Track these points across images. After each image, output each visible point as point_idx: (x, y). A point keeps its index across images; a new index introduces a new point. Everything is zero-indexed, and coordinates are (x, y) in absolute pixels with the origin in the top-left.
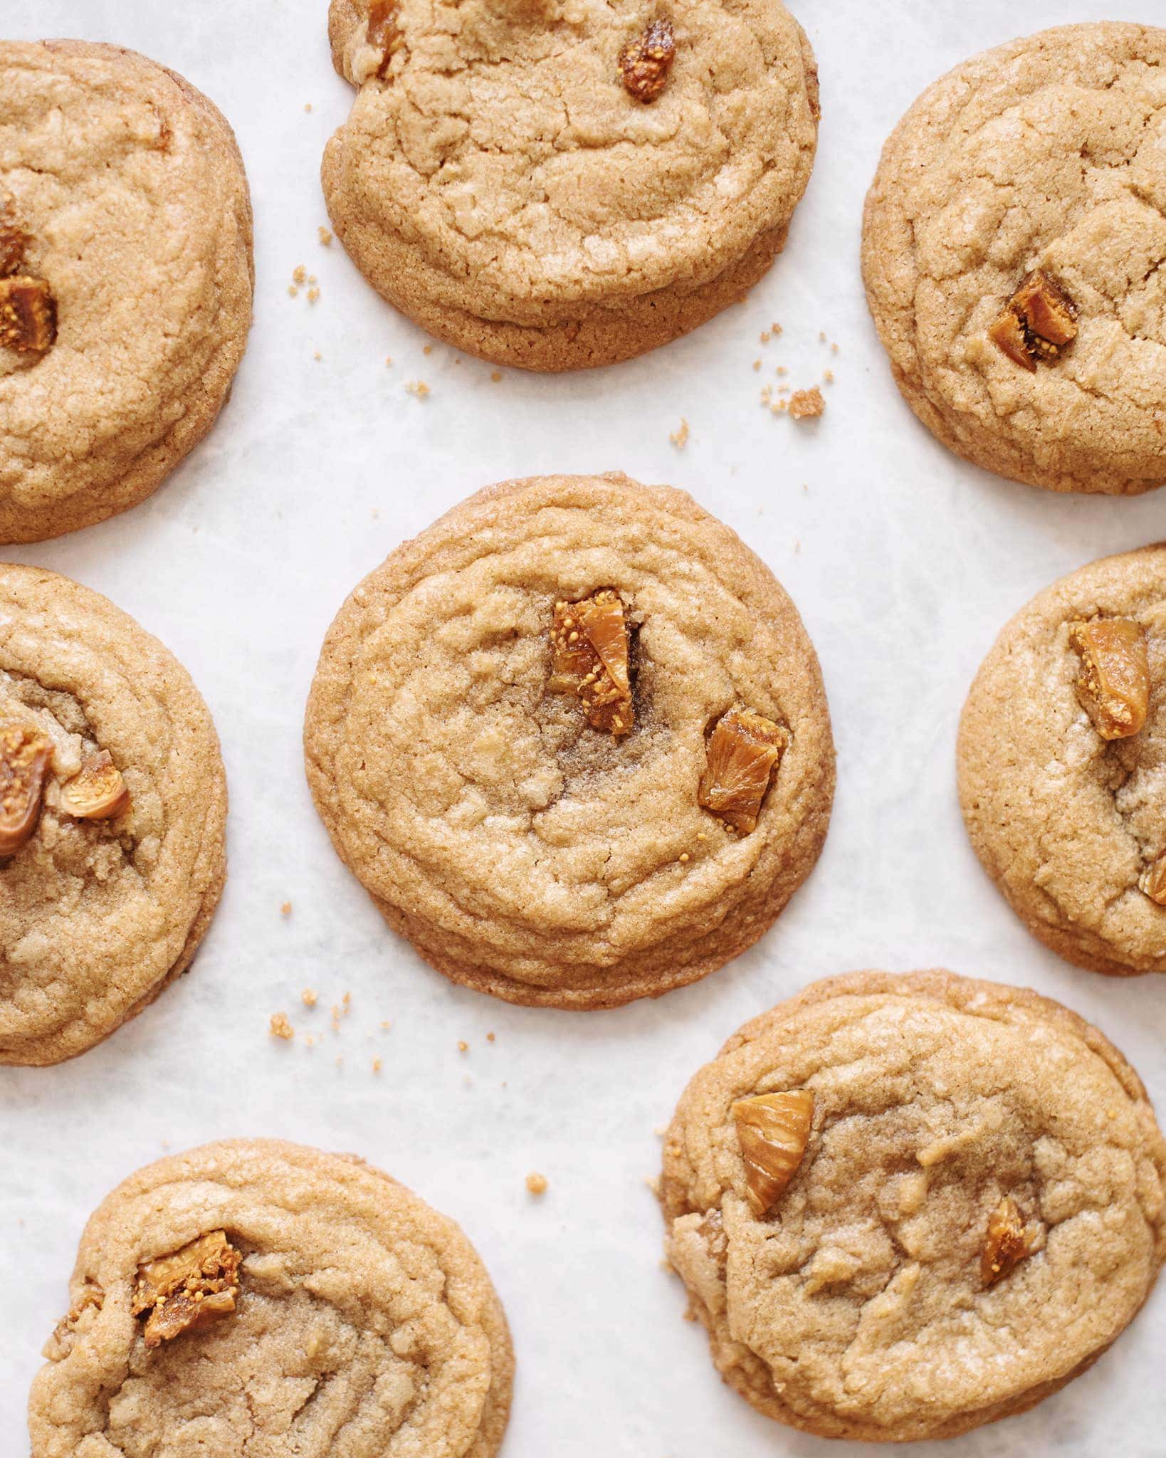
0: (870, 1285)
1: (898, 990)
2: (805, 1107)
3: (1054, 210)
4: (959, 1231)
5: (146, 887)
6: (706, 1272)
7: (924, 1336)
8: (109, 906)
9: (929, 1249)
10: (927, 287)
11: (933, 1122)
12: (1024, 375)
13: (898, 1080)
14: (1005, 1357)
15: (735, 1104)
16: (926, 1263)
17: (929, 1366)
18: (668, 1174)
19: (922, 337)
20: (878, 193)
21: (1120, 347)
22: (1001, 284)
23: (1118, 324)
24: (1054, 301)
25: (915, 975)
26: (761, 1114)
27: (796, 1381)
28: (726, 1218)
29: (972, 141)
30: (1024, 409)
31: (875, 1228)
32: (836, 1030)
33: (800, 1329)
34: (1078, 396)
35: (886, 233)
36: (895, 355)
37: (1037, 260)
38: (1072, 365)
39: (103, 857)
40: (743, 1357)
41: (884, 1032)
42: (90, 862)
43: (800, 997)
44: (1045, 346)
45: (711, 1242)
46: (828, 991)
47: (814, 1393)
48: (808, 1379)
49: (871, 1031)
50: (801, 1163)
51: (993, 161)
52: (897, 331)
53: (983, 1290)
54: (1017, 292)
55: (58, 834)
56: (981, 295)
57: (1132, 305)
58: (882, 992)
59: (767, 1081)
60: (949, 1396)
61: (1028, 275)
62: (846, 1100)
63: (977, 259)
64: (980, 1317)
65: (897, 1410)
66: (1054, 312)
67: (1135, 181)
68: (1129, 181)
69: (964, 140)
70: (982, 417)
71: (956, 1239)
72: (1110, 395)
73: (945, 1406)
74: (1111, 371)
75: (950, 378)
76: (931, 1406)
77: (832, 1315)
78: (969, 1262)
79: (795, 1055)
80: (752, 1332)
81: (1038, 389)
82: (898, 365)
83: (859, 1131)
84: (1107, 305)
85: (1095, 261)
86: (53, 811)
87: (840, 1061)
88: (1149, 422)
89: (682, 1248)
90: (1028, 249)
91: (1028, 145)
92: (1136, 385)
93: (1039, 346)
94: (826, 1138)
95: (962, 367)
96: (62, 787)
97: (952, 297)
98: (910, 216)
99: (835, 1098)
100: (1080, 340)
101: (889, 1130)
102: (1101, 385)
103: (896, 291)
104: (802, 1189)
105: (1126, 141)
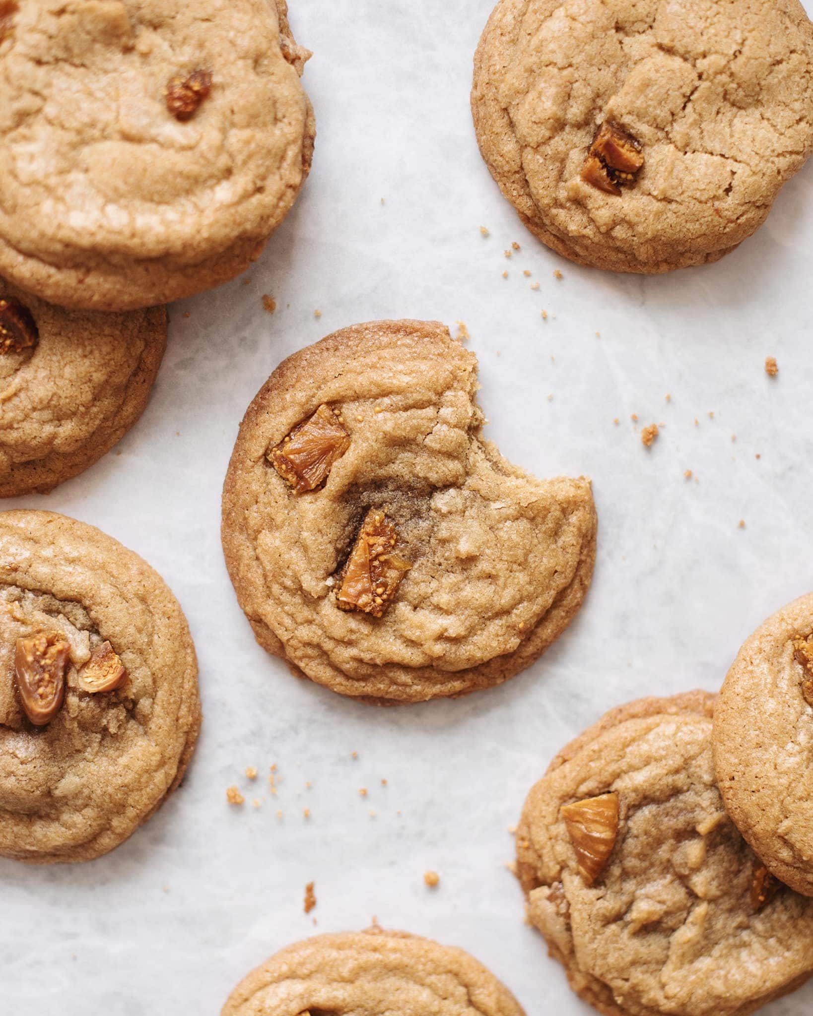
0: (674, 921)
1: (669, 710)
2: (613, 805)
3: (606, 76)
4: (732, 876)
5: (146, 733)
6: (556, 927)
7: (716, 951)
8: (121, 751)
9: (714, 891)
10: (528, 154)
11: (705, 804)
12: (615, 200)
13: (676, 777)
14: (776, 959)
15: (563, 808)
16: (712, 901)
17: (722, 973)
18: (522, 861)
19: (534, 191)
20: (478, 93)
21: (677, 162)
22: (582, 139)
23: (672, 147)
24: (621, 142)
25: (680, 696)
26: (582, 814)
27: (629, 994)
28: (566, 888)
29: (535, 41)
30: (619, 224)
31: (672, 882)
32: (628, 746)
33: (629, 959)
34: (657, 206)
35: (490, 123)
36: (519, 207)
37: (603, 114)
38: (646, 184)
39: (112, 719)
40: (590, 982)
41: (662, 744)
42: (104, 722)
43: (600, 724)
44: (623, 176)
45: (558, 906)
46: (619, 717)
47: (644, 1001)
48: (638, 992)
49: (653, 744)
50: (615, 845)
51: (553, 52)
52: (516, 190)
53: (754, 914)
54: (594, 141)
55: (79, 706)
56: (569, 150)
57: (678, 130)
58: (658, 713)
59: (583, 789)
60: (740, 992)
61: (599, 127)
62: (641, 796)
63: (559, 125)
64: (754, 933)
65: (704, 1006)
66: (623, 151)
67: (659, 41)
68: (655, 42)
69: (529, 41)
70: (591, 236)
71: (731, 881)
72: (678, 199)
73: (737, 998)
74: (675, 182)
75: (561, 215)
76: (727, 1000)
77: (650, 945)
78: (742, 896)
79: (601, 768)
80: (594, 965)
81: (626, 207)
82: (523, 213)
83: (654, 816)
84: (661, 135)
85: (644, 105)
86: (74, 690)
87: (633, 768)
88: (711, 211)
89: (538, 912)
90: (594, 109)
91: (575, 34)
92: (695, 187)
93: (620, 177)
94: (630, 824)
95: (568, 205)
96: (78, 671)
97: (548, 157)
98: (503, 106)
99: (633, 795)
100: (648, 164)
101: (675, 812)
102: (670, 193)
103: (508, 162)
104: (618, 861)
105: (645, 13)
